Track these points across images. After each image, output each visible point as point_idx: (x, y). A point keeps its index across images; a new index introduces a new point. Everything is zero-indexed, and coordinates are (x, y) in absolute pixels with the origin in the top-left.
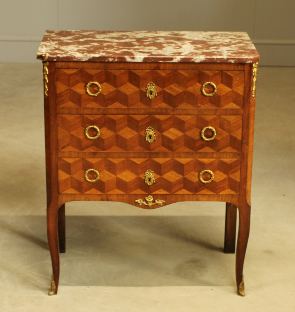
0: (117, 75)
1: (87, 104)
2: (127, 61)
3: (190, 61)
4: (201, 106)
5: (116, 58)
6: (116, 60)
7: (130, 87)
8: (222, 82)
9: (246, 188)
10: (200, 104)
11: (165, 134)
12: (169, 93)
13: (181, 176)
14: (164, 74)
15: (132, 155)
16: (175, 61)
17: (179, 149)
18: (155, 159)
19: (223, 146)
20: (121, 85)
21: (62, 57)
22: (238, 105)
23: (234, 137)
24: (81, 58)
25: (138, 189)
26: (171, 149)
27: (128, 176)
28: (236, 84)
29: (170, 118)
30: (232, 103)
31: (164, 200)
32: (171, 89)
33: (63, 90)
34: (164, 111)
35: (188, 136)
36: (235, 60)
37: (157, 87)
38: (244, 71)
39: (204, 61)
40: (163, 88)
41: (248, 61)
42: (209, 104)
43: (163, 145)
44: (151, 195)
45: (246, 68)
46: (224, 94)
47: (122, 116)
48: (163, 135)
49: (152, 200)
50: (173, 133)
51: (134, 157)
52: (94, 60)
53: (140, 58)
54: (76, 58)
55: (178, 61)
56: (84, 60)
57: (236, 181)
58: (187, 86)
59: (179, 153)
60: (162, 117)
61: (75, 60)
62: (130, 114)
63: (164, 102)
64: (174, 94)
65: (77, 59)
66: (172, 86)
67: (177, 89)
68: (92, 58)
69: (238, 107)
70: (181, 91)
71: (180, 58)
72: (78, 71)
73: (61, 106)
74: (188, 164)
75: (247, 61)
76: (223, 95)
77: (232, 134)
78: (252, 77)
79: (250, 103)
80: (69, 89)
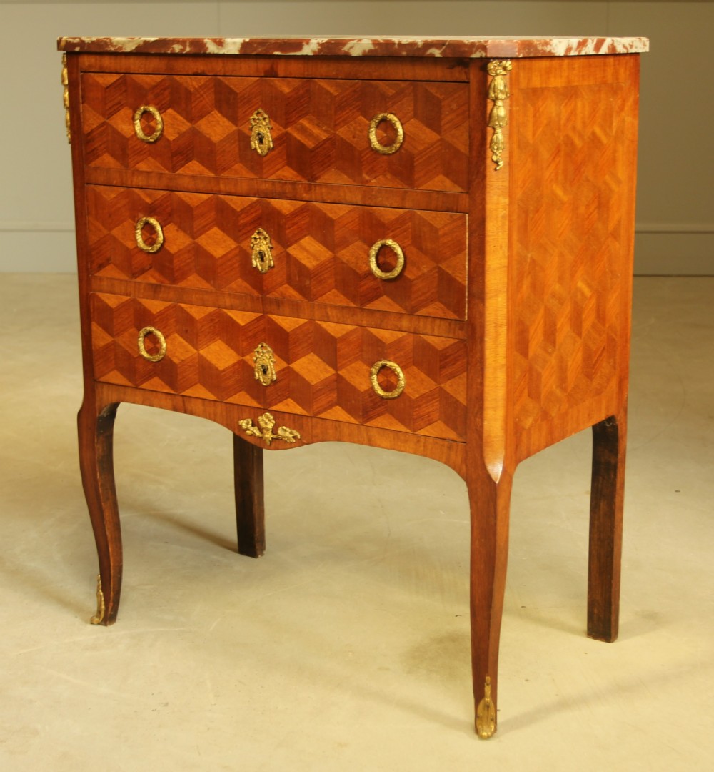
0: (192, 90)
1: (138, 163)
2: (208, 52)
3: (341, 53)
4: (370, 181)
5: (188, 44)
6: (188, 49)
7: (218, 123)
8: (415, 116)
9: (482, 426)
10: (367, 174)
11: (292, 250)
12: (299, 141)
13: (332, 371)
14: (286, 90)
15: (228, 301)
16: (307, 51)
17: (324, 296)
18: (274, 317)
19: (423, 298)
20: (201, 117)
21: (90, 42)
22: (456, 182)
23: (447, 273)
24: (124, 44)
25: (243, 393)
26: (303, 291)
27: (220, 355)
28: (449, 122)
29: (302, 211)
30: (441, 177)
31: (299, 431)
32: (303, 130)
33: (95, 126)
34: (288, 188)
35: (343, 263)
36: (444, 48)
37: (273, 122)
38: (468, 82)
39: (370, 51)
40: (286, 126)
41: (476, 52)
42: (389, 176)
43: (289, 281)
44: (271, 411)
45: (472, 77)
46: (421, 148)
47: (205, 197)
48: (288, 255)
49: (270, 426)
50: (309, 252)
51: (232, 308)
52: (146, 51)
53: (234, 43)
54: (115, 44)
55: (314, 52)
56: (128, 50)
57: (457, 401)
58: (337, 122)
59: (326, 306)
60: (285, 206)
61: (112, 49)
62: (220, 193)
63: (289, 164)
64: (310, 144)
65: (116, 46)
66: (304, 122)
67: (316, 131)
68: (142, 43)
69: (458, 189)
70: (324, 136)
71: (318, 43)
72: (119, 79)
73: (92, 165)
74: (344, 338)
75: (472, 53)
76: (420, 153)
77: (443, 266)
78: (489, 101)
79: (484, 177)
80: (104, 123)
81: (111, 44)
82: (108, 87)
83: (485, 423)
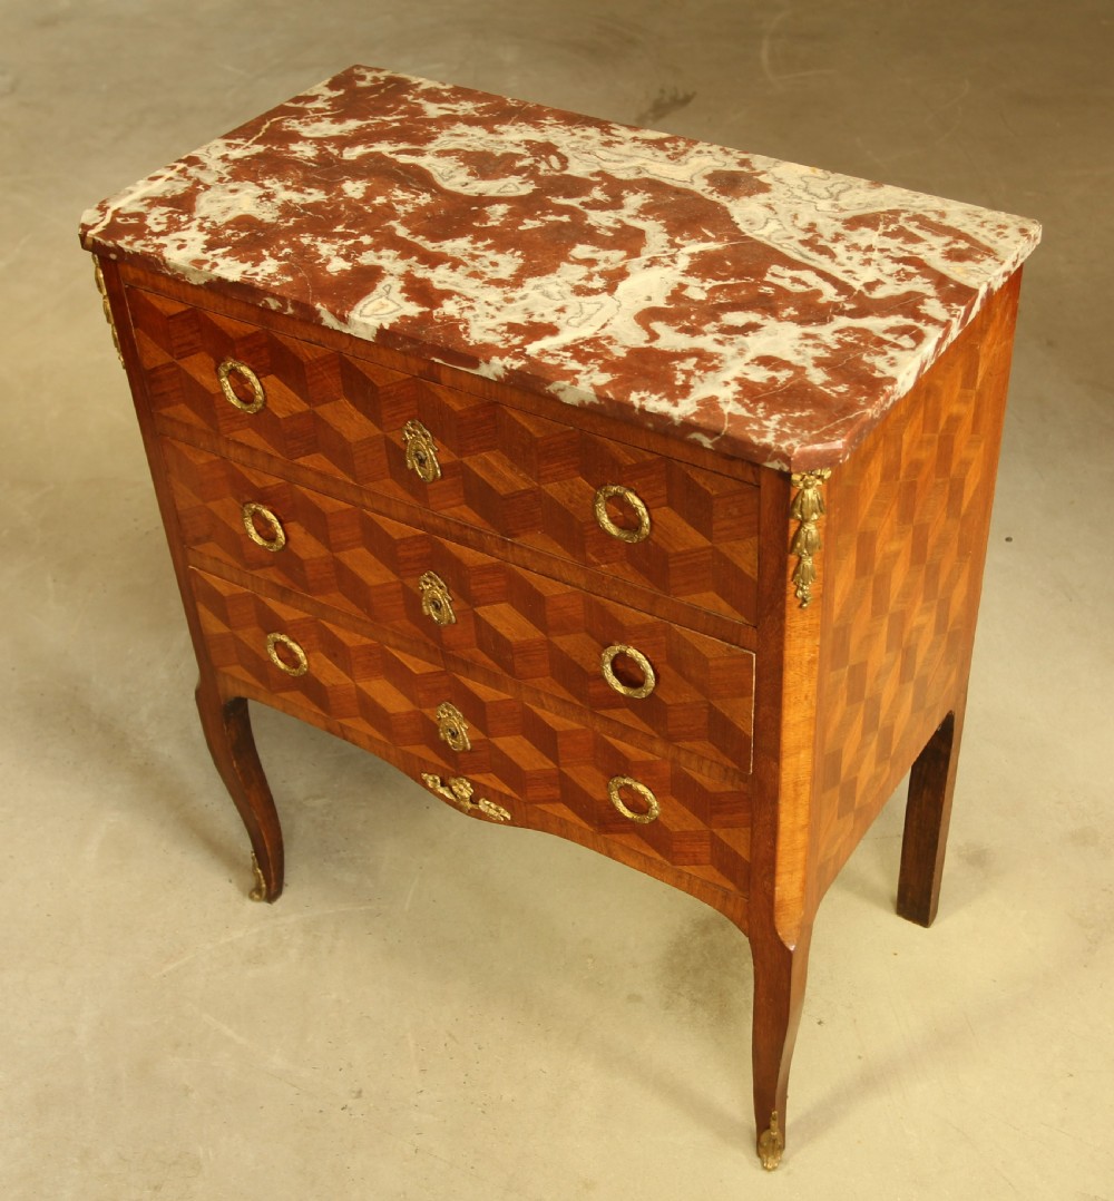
0: (305, 361)
1: (232, 431)
2: (324, 324)
3: (545, 392)
4: (599, 565)
5: (289, 303)
6: (290, 310)
7: (352, 418)
8: (670, 504)
9: (773, 891)
10: (593, 554)
11: (481, 611)
12: (483, 480)
13: (551, 764)
14: (456, 406)
15: (392, 640)
16: (485, 371)
17: (536, 680)
18: (463, 679)
19: (684, 729)
20: (324, 401)
21: (131, 252)
22: (737, 607)
23: (724, 715)
24: (186, 270)
25: (424, 746)
26: (509, 668)
27: (388, 696)
28: (726, 529)
29: (494, 569)
30: (712, 595)
31: (507, 810)
32: (487, 466)
33: (159, 364)
34: (470, 535)
35: (561, 651)
36: (717, 438)
37: (438, 443)
38: (759, 487)
39: (592, 404)
40: (461, 453)
41: (771, 461)
42: (629, 568)
43: (481, 645)
44: (468, 780)
45: (764, 481)
46: (681, 549)
47: (343, 505)
48: (476, 616)
49: (467, 794)
50: (506, 620)
51: (398, 648)
52: (223, 290)
53: (366, 325)
54: (171, 267)
55: (498, 377)
56: (193, 281)
57: (736, 853)
58: (542, 474)
59: (538, 691)
60: (469, 555)
61: (169, 273)
62: (365, 506)
63: (470, 504)
64: (502, 489)
65: (174, 270)
66: (491, 457)
67: (509, 475)
68: (214, 279)
69: (739, 619)
70: (523, 486)
71: (505, 367)
72: (183, 313)
73: (165, 412)
74: (567, 734)
75: (765, 460)
76: (678, 554)
77: (717, 704)
78: (792, 521)
79: (782, 617)
80: (172, 365)
81: (166, 265)
82: (171, 317)
83: (777, 889)
